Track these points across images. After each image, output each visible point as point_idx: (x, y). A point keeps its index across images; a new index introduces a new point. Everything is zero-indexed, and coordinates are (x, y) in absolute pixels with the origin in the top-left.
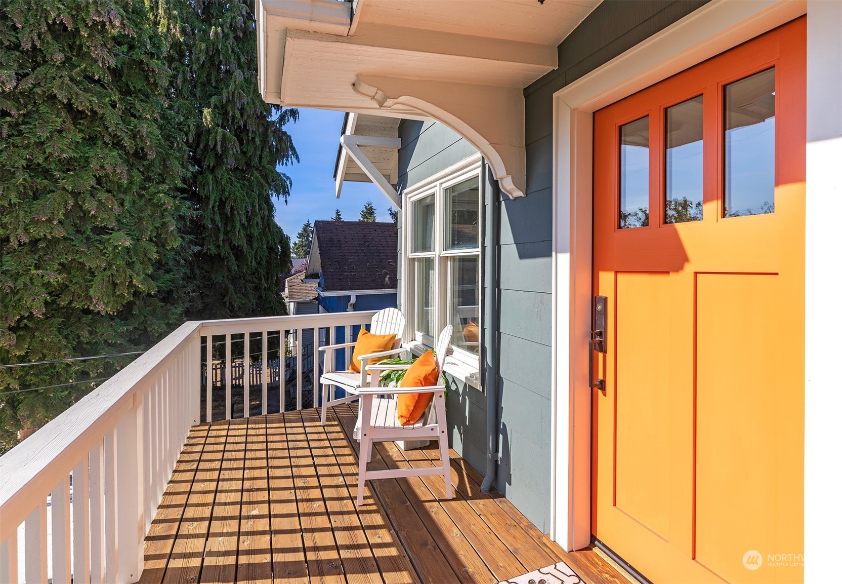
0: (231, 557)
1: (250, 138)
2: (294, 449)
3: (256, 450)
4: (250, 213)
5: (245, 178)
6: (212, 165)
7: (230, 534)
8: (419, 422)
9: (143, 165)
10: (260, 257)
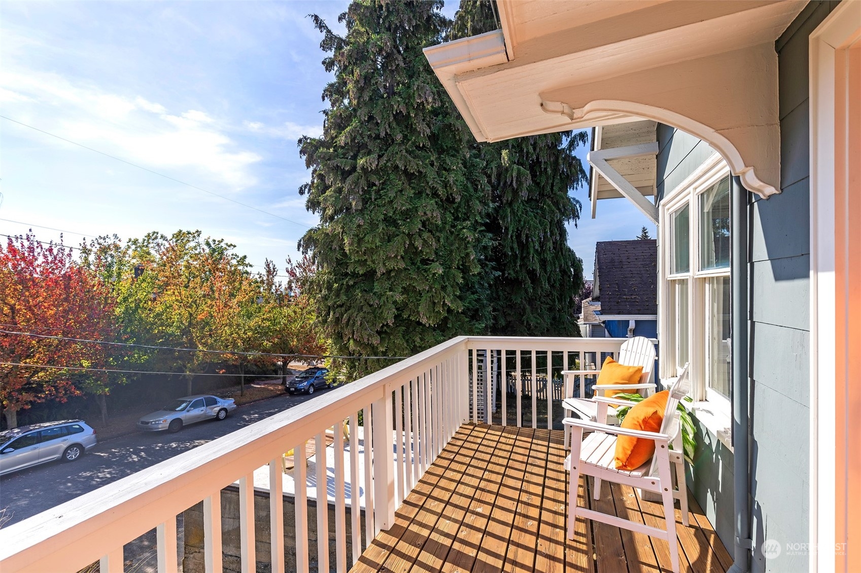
0: (449, 539)
1: (543, 170)
2: (531, 464)
3: (500, 457)
4: (542, 239)
5: (537, 207)
6: (510, 199)
7: (455, 521)
8: (639, 470)
9: (454, 208)
10: (554, 279)
